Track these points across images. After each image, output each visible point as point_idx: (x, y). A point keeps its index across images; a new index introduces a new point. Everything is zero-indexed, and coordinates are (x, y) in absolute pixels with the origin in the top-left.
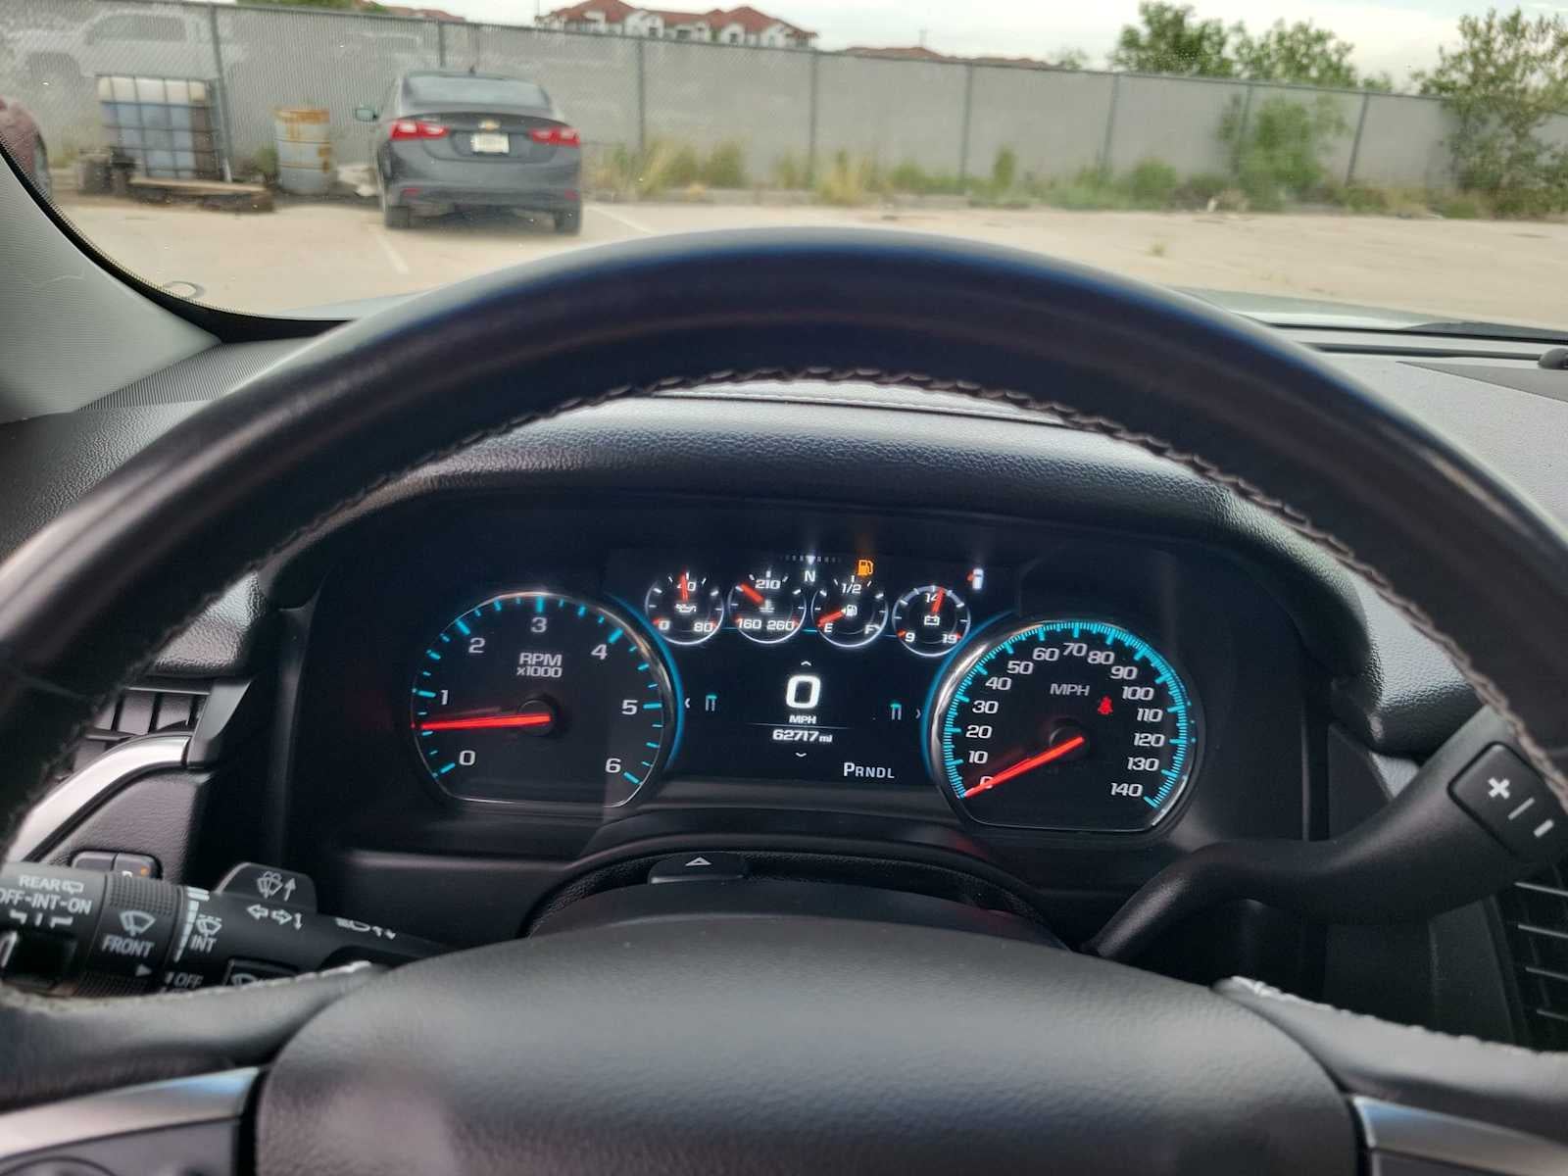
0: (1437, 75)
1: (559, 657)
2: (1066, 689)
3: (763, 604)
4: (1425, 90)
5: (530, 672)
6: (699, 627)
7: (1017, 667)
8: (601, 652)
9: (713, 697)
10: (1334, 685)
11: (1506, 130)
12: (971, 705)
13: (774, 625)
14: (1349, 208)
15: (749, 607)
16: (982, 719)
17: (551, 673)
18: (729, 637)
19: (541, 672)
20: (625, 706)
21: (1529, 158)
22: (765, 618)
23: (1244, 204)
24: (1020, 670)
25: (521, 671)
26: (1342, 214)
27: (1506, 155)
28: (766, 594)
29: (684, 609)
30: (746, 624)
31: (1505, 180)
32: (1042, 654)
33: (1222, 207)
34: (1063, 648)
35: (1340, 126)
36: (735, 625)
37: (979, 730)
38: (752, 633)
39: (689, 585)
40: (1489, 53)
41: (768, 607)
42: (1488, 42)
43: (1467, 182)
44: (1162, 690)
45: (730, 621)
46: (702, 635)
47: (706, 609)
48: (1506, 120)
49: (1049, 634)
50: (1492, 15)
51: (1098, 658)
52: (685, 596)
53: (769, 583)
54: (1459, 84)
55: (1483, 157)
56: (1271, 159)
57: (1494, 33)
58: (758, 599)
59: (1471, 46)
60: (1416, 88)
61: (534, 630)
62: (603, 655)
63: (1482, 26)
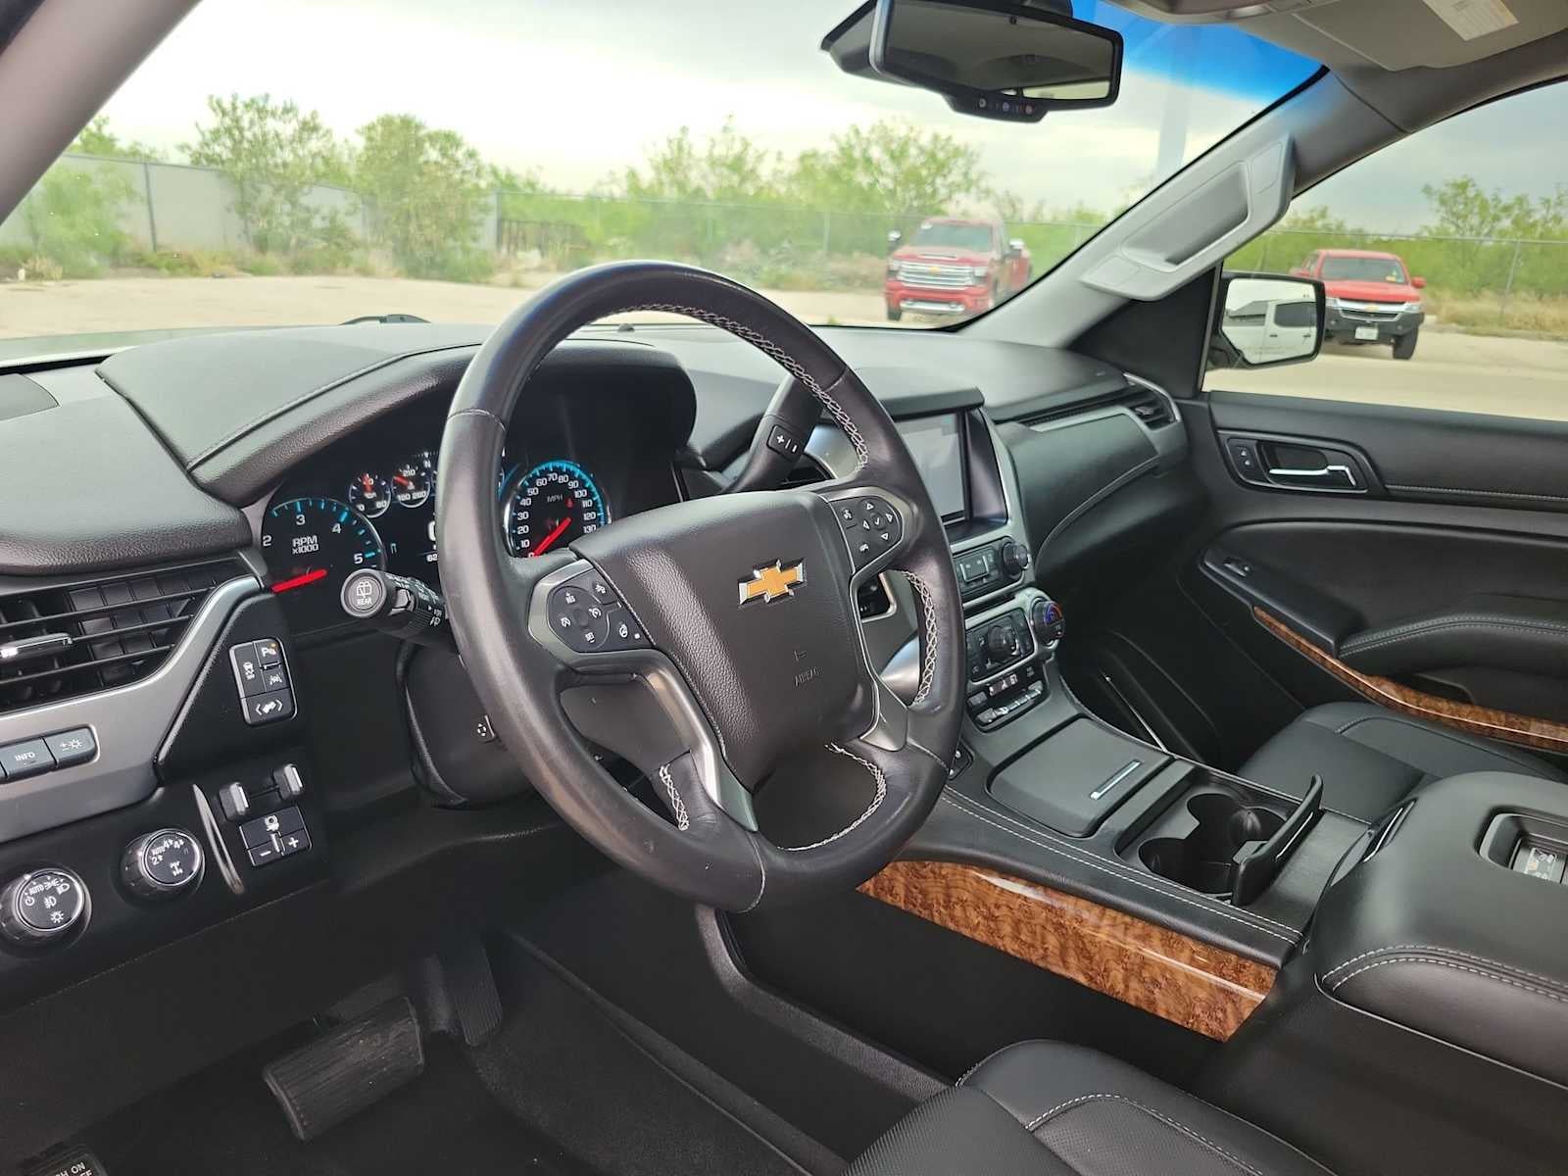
0: (202, 147)
1: (315, 537)
2: (554, 498)
3: (408, 485)
4: (196, 162)
5: (301, 551)
6: (379, 505)
7: (532, 492)
8: (337, 528)
9: (394, 545)
10: (677, 452)
11: (280, 198)
12: (517, 516)
13: (417, 495)
14: (165, 271)
15: (403, 489)
16: (523, 523)
17: (313, 548)
18: (395, 506)
19: (307, 550)
20: (356, 559)
21: (306, 223)
22: (410, 492)
23: (58, 272)
24: (533, 493)
25: (295, 551)
26: (161, 277)
27: (287, 221)
28: (409, 479)
29: (369, 495)
30: (402, 498)
31: (293, 241)
32: (541, 482)
33: (34, 276)
34: (547, 477)
35: (131, 194)
36: (397, 500)
37: (523, 528)
38: (405, 502)
39: (369, 481)
40: (241, 130)
41: (411, 486)
42: (237, 120)
43: (262, 244)
44: (589, 490)
45: (394, 498)
46: (381, 509)
47: (381, 496)
48: (277, 190)
49: (541, 472)
50: (235, 97)
51: (562, 479)
52: (369, 489)
53: (409, 472)
54: (224, 157)
55: (269, 223)
56: (72, 226)
57: (239, 112)
58: (405, 482)
59: (222, 123)
60: (185, 159)
61: (298, 523)
62: (339, 531)
63: (227, 105)
